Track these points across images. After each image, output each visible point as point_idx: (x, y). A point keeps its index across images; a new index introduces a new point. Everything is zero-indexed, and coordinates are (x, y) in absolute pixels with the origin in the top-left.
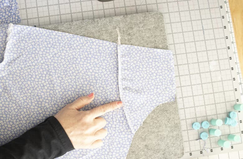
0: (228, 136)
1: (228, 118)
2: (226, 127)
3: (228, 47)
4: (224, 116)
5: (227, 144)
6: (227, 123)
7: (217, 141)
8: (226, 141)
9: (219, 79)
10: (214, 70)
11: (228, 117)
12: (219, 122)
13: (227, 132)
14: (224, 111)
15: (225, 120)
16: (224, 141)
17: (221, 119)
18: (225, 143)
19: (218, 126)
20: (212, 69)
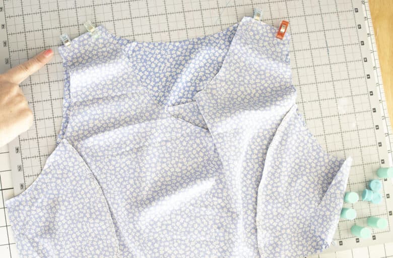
0: (368, 219)
1: (367, 191)
2: (364, 205)
3: (367, 75)
4: (362, 187)
5: (365, 233)
6: (365, 198)
7: (349, 227)
8: (363, 227)
9: (354, 126)
10: (344, 113)
11: (367, 188)
12: (353, 197)
13: (366, 212)
14: (361, 178)
15: (362, 194)
16: (360, 228)
17: (357, 192)
18: (363, 230)
19: (352, 202)
20: (342, 111)
